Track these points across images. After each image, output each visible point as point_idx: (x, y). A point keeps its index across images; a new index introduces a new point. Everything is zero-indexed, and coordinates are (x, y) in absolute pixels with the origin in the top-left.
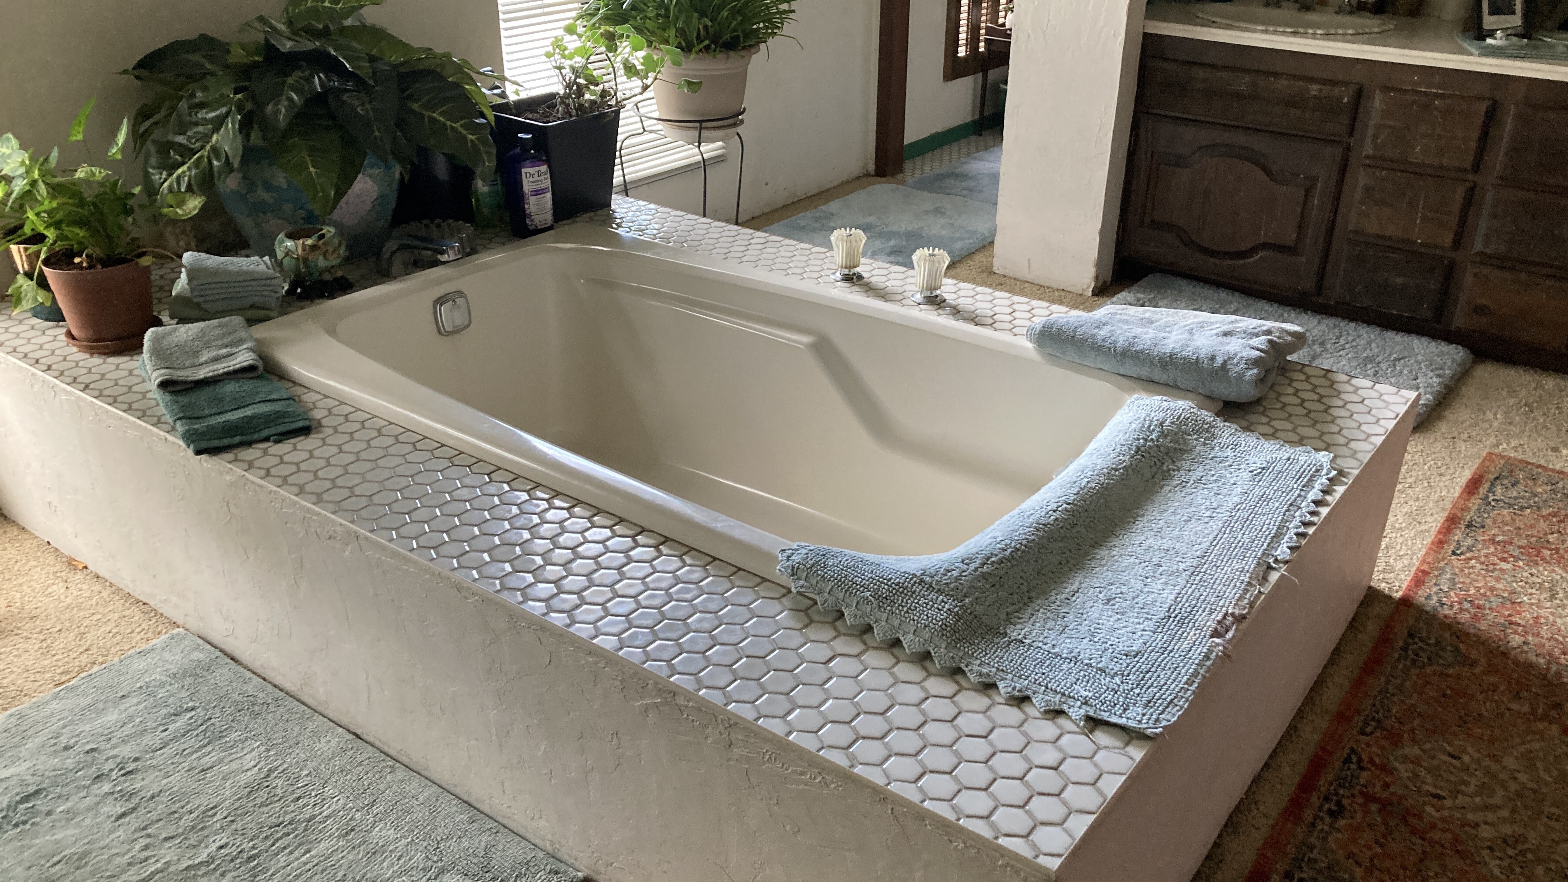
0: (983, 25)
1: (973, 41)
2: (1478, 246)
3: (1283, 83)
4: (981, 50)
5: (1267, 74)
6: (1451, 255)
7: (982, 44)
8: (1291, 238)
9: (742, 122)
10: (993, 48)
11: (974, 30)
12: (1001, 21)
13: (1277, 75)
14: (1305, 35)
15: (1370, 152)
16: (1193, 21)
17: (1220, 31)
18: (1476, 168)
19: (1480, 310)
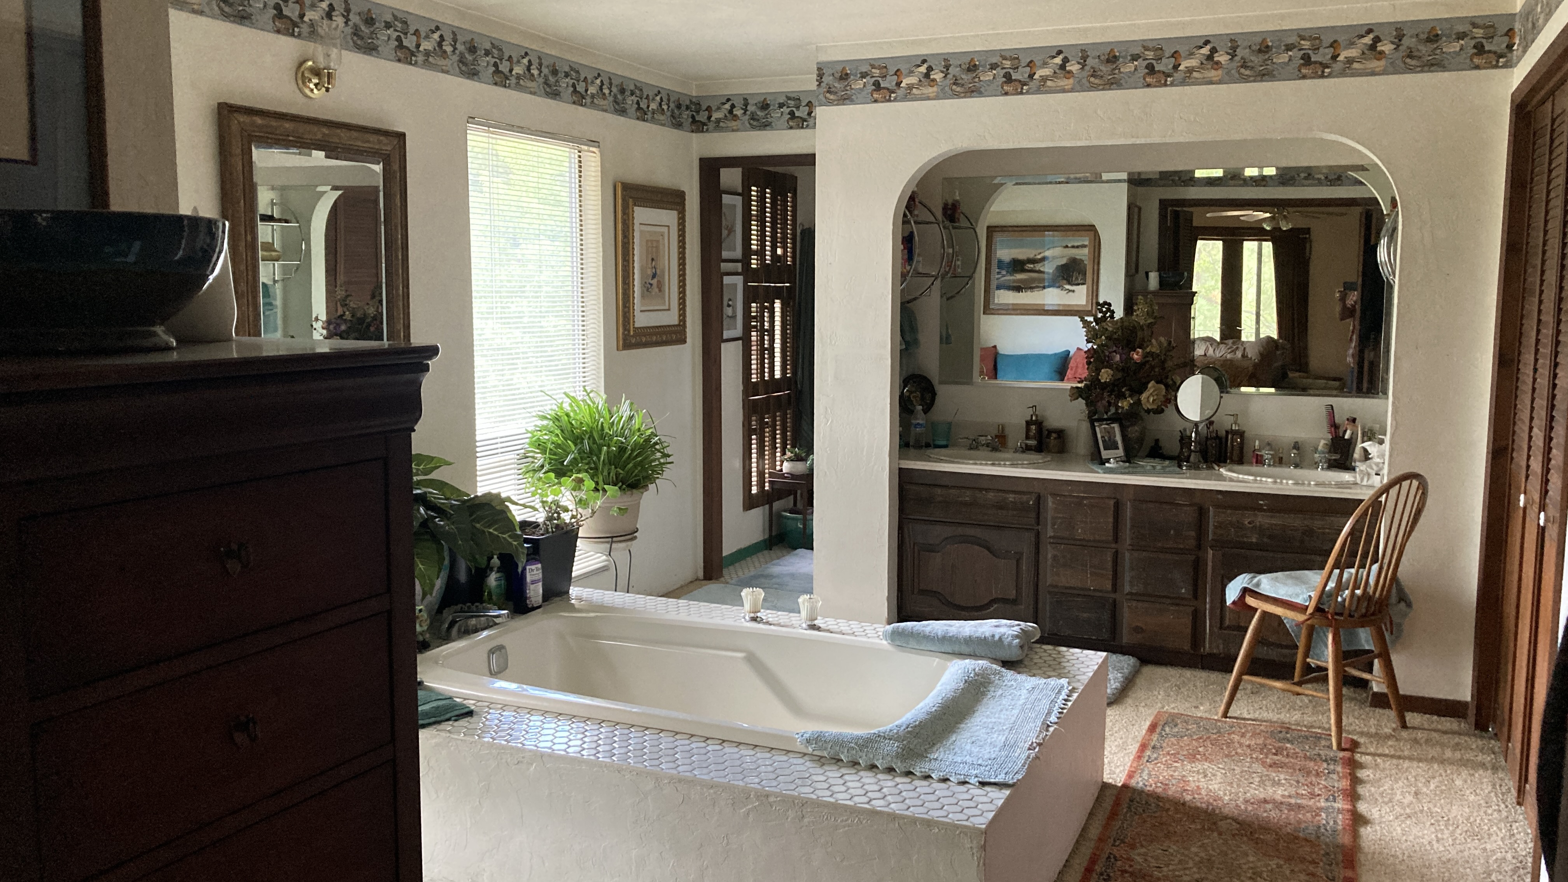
0: (767, 471)
1: (761, 483)
2: (1127, 589)
3: (991, 495)
4: (767, 488)
5: (981, 490)
6: (1113, 596)
7: (767, 484)
8: (1012, 594)
10: (776, 487)
11: (761, 475)
12: (778, 468)
13: (987, 490)
14: (999, 465)
15: (1052, 534)
16: (929, 459)
17: (946, 465)
18: (1116, 539)
19: (1137, 630)
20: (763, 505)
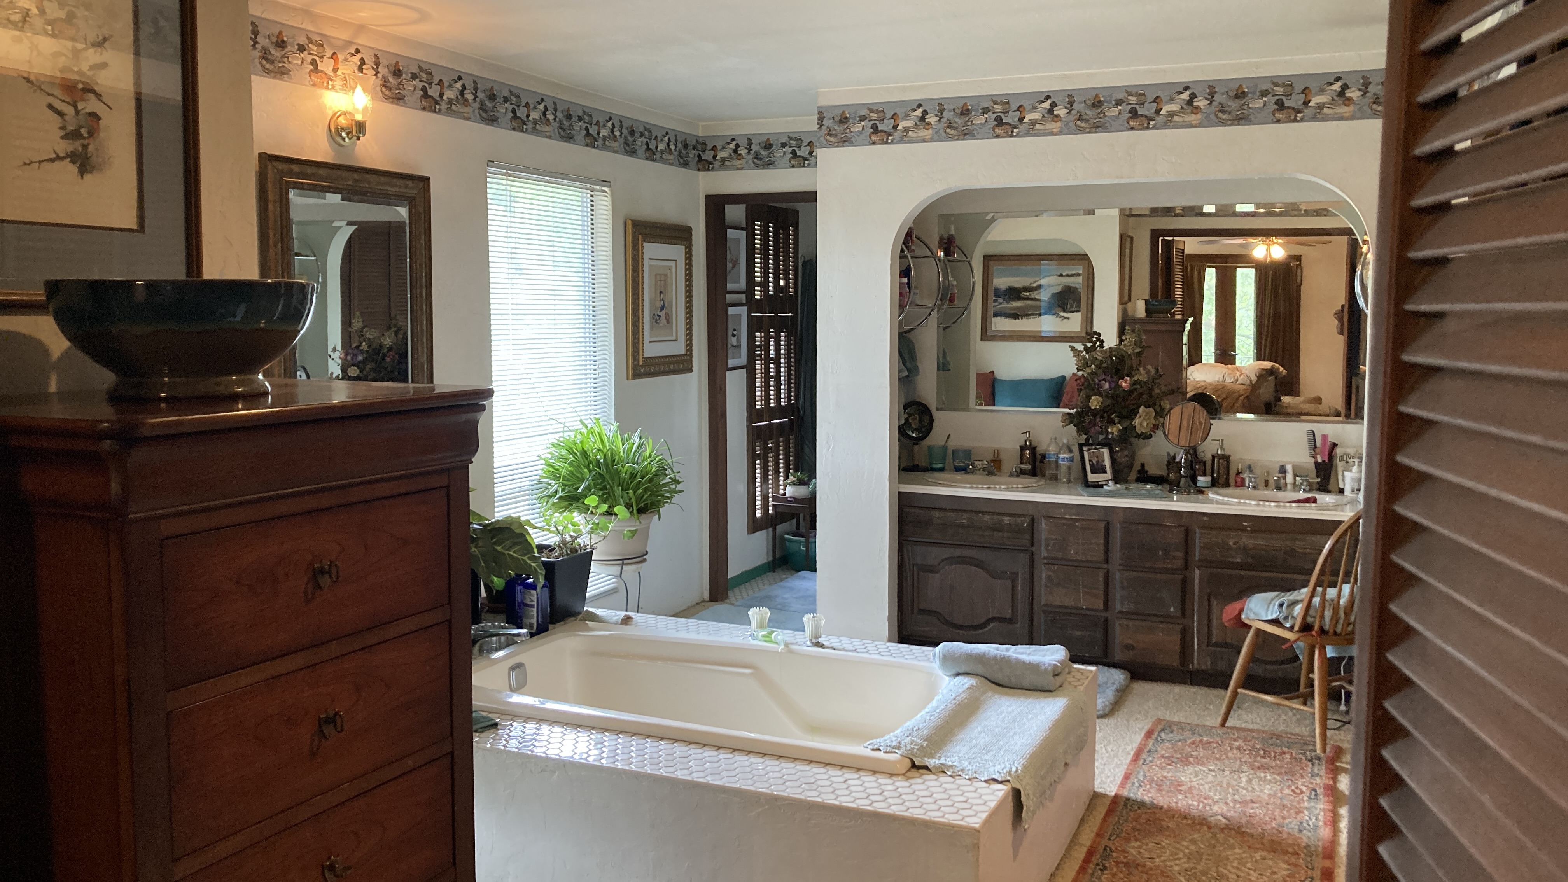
0: (770, 495)
1: (765, 507)
2: (1118, 607)
3: (987, 517)
4: (770, 512)
5: (977, 512)
6: (1104, 614)
7: (770, 508)
8: (1008, 614)
9: (645, 560)
10: (778, 510)
11: (765, 498)
12: (781, 492)
13: (983, 513)
14: (995, 489)
15: (1046, 555)
16: (927, 483)
17: (942, 489)
18: (1107, 561)
19: (1129, 647)
20: (767, 528)
